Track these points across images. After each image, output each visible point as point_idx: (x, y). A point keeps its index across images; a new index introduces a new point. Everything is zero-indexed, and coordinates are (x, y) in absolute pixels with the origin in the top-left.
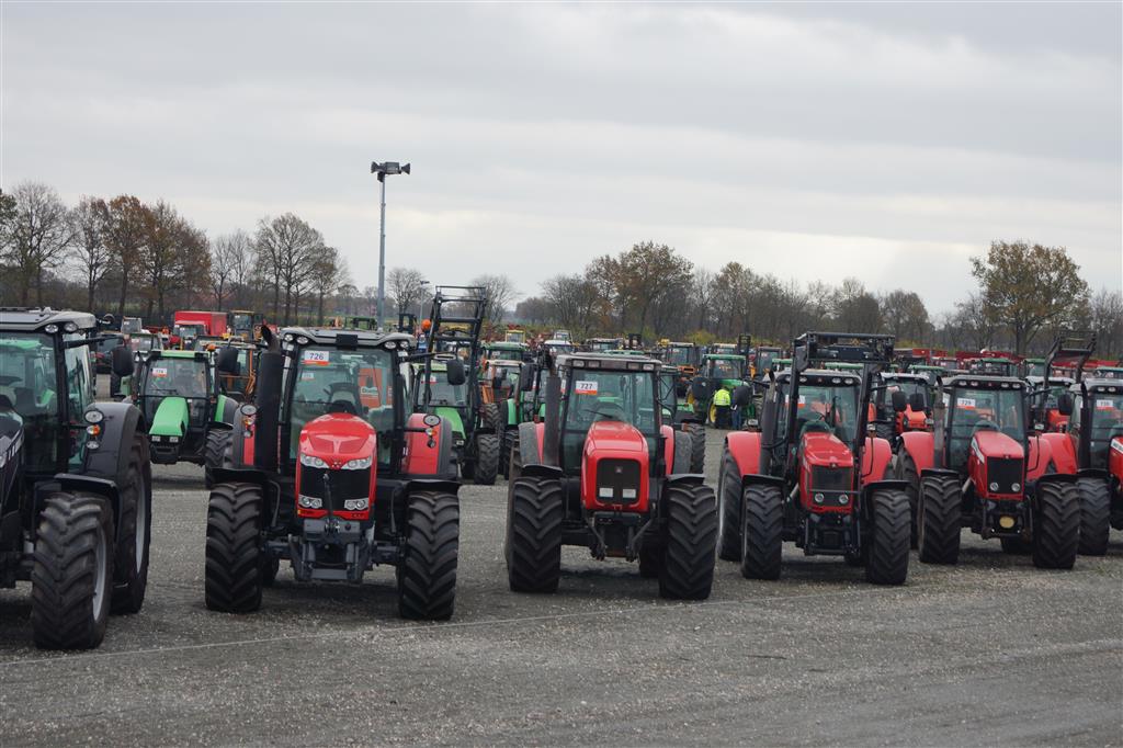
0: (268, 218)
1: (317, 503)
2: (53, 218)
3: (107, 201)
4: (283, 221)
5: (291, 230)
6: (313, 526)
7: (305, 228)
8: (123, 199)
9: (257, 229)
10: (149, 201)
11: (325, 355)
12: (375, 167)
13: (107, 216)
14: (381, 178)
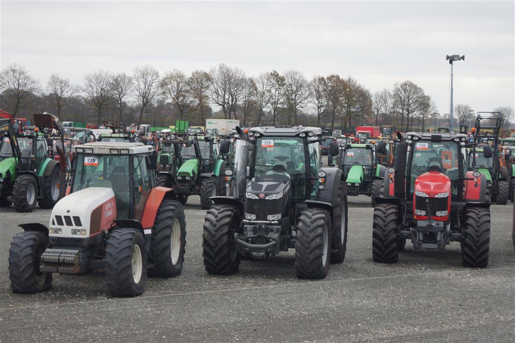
0: (398, 83)
1: (423, 213)
2: (301, 86)
3: (325, 77)
4: (406, 84)
5: (409, 88)
6: (421, 224)
7: (415, 87)
8: (333, 76)
9: (393, 88)
10: (344, 77)
11: (426, 145)
12: (448, 57)
13: (325, 84)
14: (451, 62)
